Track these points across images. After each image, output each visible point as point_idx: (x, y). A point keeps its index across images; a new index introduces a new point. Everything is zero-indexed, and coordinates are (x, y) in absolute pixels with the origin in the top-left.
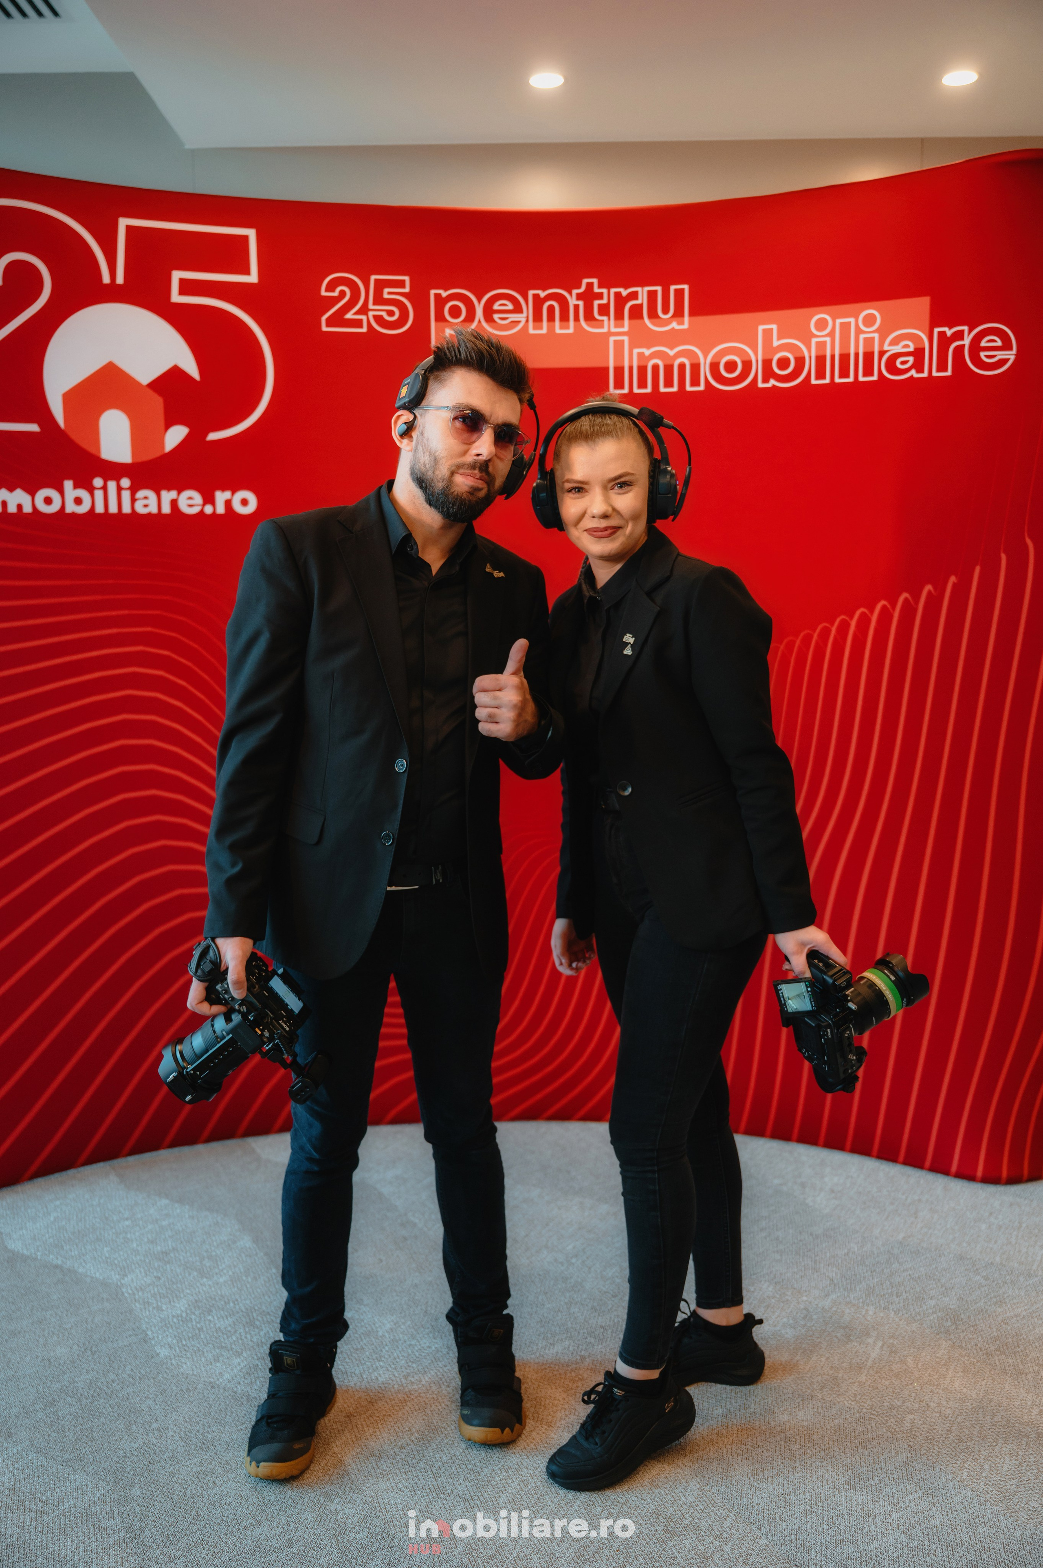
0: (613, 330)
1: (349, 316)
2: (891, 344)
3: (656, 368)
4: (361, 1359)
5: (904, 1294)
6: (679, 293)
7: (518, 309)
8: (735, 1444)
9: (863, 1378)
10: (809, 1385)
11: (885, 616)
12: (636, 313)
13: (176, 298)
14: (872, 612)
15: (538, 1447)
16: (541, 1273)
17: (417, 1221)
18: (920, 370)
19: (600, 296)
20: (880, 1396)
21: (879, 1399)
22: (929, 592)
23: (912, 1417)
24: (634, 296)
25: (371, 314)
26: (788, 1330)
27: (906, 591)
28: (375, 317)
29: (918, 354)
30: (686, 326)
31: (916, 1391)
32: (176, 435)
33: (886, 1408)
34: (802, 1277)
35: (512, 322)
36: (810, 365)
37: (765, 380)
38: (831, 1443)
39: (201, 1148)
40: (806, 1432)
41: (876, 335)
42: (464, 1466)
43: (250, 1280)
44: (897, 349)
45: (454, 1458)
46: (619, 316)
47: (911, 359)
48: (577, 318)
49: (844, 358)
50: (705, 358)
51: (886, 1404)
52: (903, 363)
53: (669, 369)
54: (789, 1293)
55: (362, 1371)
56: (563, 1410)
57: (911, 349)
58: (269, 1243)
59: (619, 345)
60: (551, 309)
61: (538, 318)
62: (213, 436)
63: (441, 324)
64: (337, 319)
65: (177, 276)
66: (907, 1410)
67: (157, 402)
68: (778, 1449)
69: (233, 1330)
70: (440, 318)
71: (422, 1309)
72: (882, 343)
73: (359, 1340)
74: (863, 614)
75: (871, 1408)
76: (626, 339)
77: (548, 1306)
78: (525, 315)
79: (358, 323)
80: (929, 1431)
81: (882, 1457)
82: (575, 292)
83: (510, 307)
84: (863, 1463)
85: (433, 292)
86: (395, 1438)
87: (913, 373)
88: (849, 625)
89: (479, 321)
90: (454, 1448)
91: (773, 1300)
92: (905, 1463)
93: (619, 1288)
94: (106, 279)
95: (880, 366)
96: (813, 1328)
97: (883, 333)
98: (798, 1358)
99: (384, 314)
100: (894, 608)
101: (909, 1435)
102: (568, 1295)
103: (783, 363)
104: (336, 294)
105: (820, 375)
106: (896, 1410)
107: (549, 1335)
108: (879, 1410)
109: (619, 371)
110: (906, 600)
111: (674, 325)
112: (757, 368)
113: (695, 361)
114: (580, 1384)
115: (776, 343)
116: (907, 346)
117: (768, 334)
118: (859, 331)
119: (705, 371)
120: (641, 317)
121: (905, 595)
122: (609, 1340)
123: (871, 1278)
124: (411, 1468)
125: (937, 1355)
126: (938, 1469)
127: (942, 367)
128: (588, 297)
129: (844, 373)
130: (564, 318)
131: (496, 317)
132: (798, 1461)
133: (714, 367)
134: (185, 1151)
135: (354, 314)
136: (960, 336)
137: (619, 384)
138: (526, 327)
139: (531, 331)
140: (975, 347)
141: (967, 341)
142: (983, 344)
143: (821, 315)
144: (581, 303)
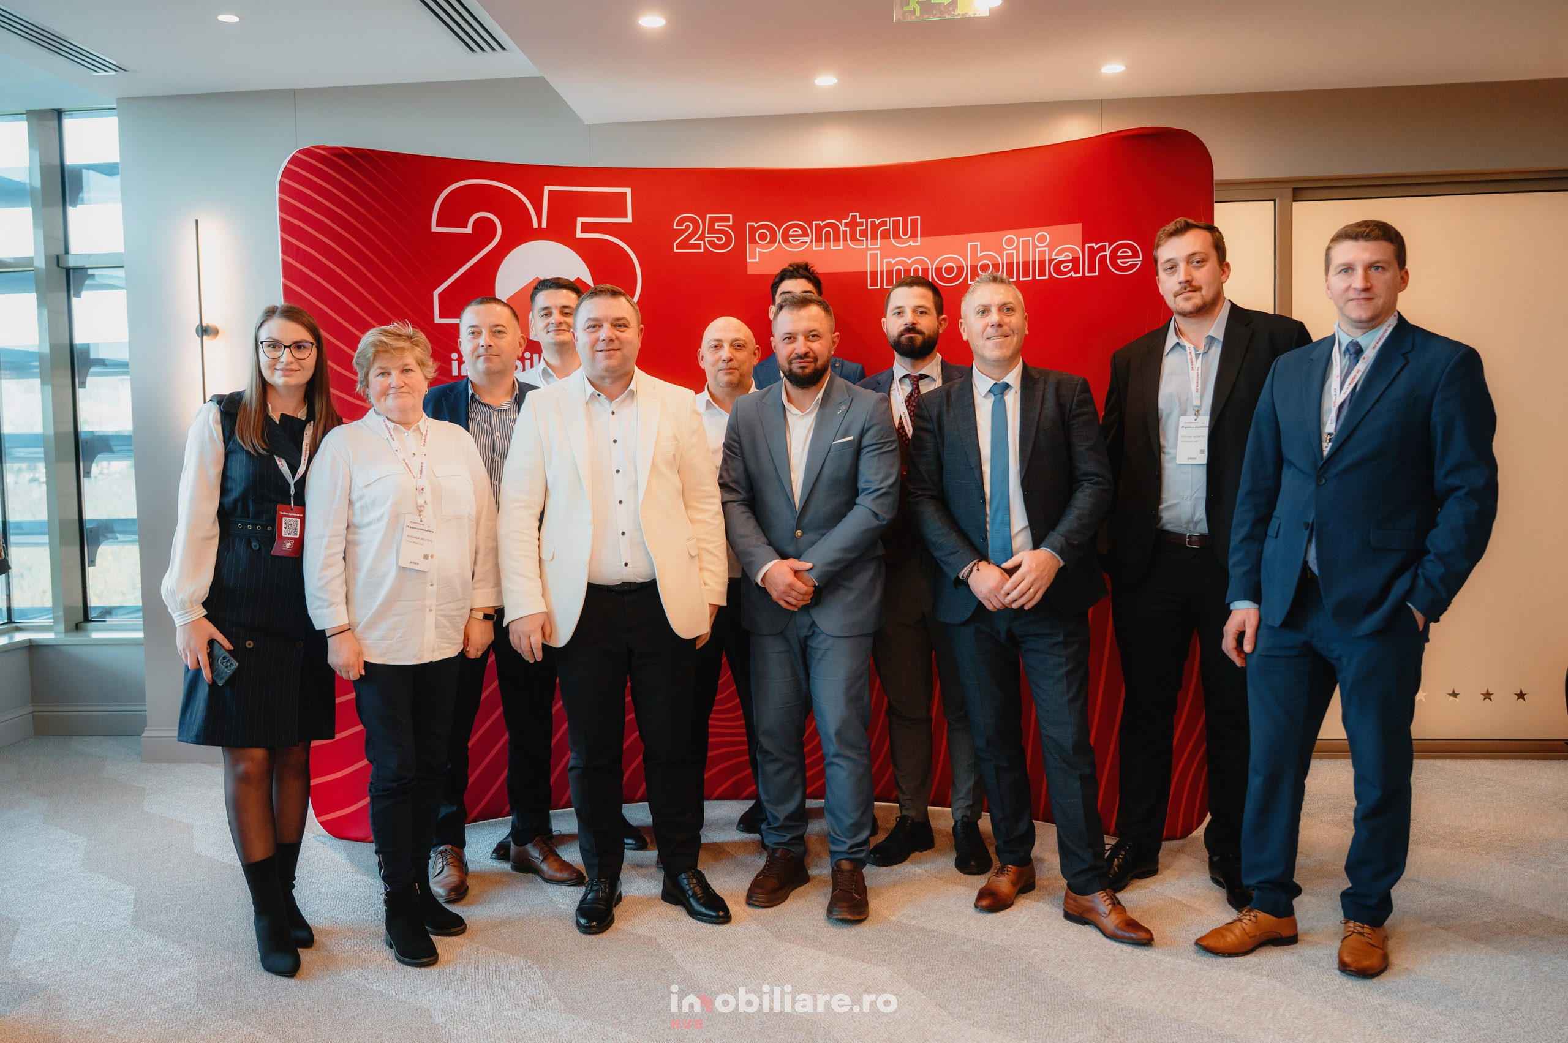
0: (869, 246)
1: (692, 241)
2: (1057, 254)
6: (914, 222)
7: (805, 234)
12: (885, 235)
13: (579, 234)
18: (1077, 272)
19: (861, 224)
24: (884, 223)
25: (706, 239)
28: (709, 242)
29: (1075, 261)
30: (919, 243)
35: (801, 242)
41: (1047, 249)
44: (1061, 258)
46: (874, 237)
47: (1070, 265)
48: (845, 239)
50: (932, 265)
52: (1065, 267)
57: (1071, 258)
59: (874, 256)
60: (828, 233)
61: (818, 239)
63: (753, 245)
64: (684, 244)
65: (580, 220)
70: (753, 241)
76: (878, 252)
78: (810, 238)
79: (698, 246)
82: (843, 222)
83: (800, 233)
85: (748, 224)
87: (1072, 273)
89: (779, 242)
94: (536, 225)
97: (1052, 247)
99: (715, 239)
104: (683, 228)
109: (874, 274)
111: (911, 243)
112: (967, 272)
113: (925, 267)
115: (979, 255)
116: (1069, 256)
117: (974, 248)
118: (1035, 246)
120: (889, 238)
127: (1092, 269)
128: (853, 224)
129: (1026, 274)
130: (836, 239)
131: (790, 239)
133: (938, 270)
135: (695, 240)
136: (1103, 249)
137: (874, 283)
138: (811, 246)
139: (814, 248)
140: (1114, 256)
141: (1108, 253)
142: (1119, 254)
143: (1010, 235)
144: (848, 229)
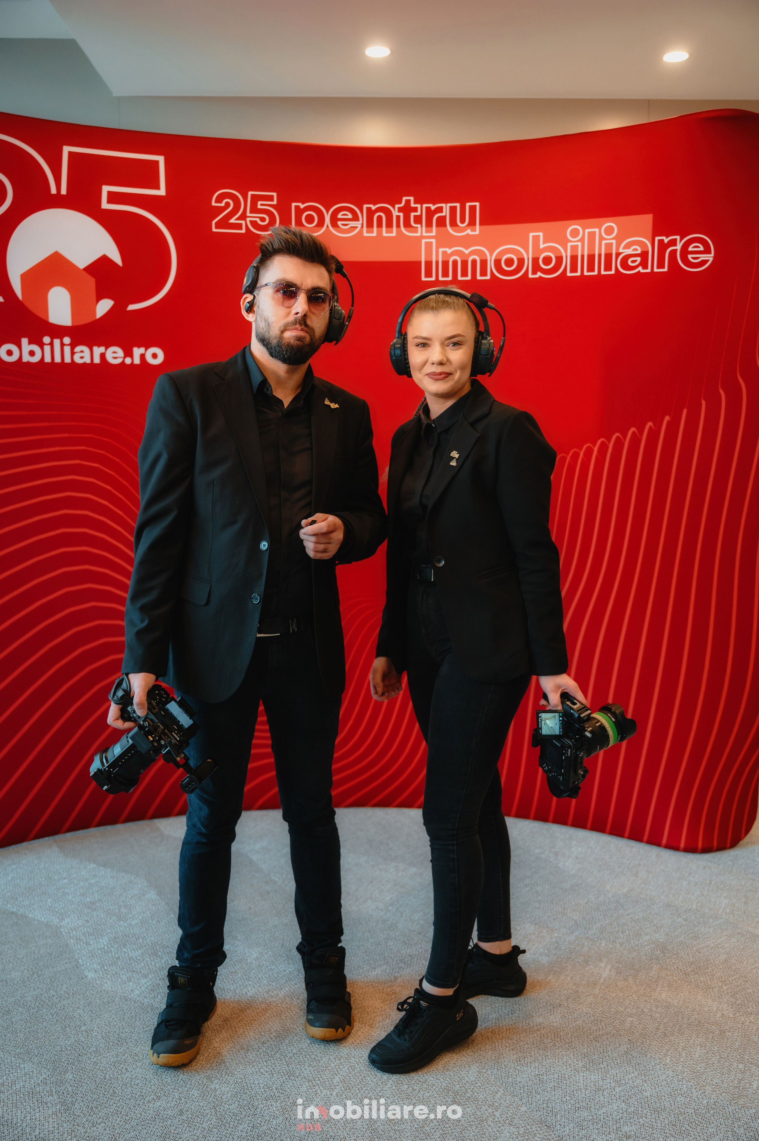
0: (424, 234)
1: (232, 221)
2: (624, 248)
3: (455, 262)
4: (235, 979)
5: (627, 931)
6: (473, 209)
7: (355, 218)
8: (504, 1039)
9: (597, 991)
10: (558, 997)
11: (619, 444)
12: (441, 222)
13: (105, 205)
14: (609, 442)
15: (363, 1042)
16: (366, 917)
17: (277, 880)
18: (645, 267)
19: (415, 210)
20: (608, 1004)
21: (608, 1007)
22: (650, 427)
23: (631, 1019)
24: (440, 210)
25: (248, 219)
26: (544, 958)
27: (634, 427)
28: (251, 221)
29: (644, 255)
30: (477, 233)
31: (634, 1001)
32: (104, 306)
33: (613, 1013)
34: (554, 919)
35: (352, 227)
36: (567, 262)
37: (534, 272)
38: (573, 1038)
39: (120, 827)
40: (555, 1030)
41: (614, 242)
42: (309, 1056)
43: (154, 922)
44: (629, 251)
45: (301, 1050)
46: (429, 224)
47: (639, 259)
48: (398, 226)
49: (591, 258)
50: (491, 256)
51: (613, 1010)
52: (633, 262)
53: (464, 263)
54: (545, 931)
55: (235, 988)
56: (381, 1015)
57: (639, 252)
58: (169, 896)
59: (429, 245)
60: (380, 218)
61: (370, 225)
62: (132, 307)
64: (224, 223)
65: (106, 189)
66: (628, 1014)
67: (91, 282)
68: (535, 1042)
69: (142, 959)
71: (280, 943)
72: (618, 247)
73: (234, 965)
74: (603, 442)
75: (602, 1013)
76: (434, 241)
77: (371, 940)
78: (361, 222)
79: (239, 226)
80: (643, 1029)
81: (610, 1048)
82: (397, 206)
83: (350, 216)
84: (596, 1053)
85: (294, 205)
86: (259, 1036)
87: (640, 269)
88: (593, 451)
89: (328, 226)
90: (302, 1043)
91: (533, 936)
92: (626, 1052)
93: (423, 928)
94: (53, 191)
95: (616, 264)
96: (562, 956)
97: (619, 239)
98: (550, 977)
99: (258, 220)
100: (625, 438)
101: (629, 1032)
102: (386, 933)
103: (547, 260)
104: (223, 204)
105: (574, 269)
106: (620, 1014)
107: (372, 962)
108: (608, 1014)
109: (429, 264)
110: (634, 432)
111: (469, 231)
112: (528, 264)
113: (483, 258)
114: (393, 996)
115: (542, 246)
116: (636, 250)
117: (536, 239)
118: (601, 238)
119: (491, 265)
120: (446, 226)
121: (633, 429)
122: (415, 965)
123: (603, 920)
124: (270, 1058)
125: (650, 975)
126: (649, 1056)
127: (661, 265)
128: (407, 210)
129: (591, 268)
130: (389, 225)
131: (340, 223)
132: (549, 1051)
133: (497, 262)
134: (109, 828)
135: (237, 219)
136: (673, 243)
137: (429, 274)
138: (361, 231)
139: (365, 234)
140: (685, 251)
141: (679, 247)
142: (690, 249)
143: (575, 226)
144: (401, 214)
